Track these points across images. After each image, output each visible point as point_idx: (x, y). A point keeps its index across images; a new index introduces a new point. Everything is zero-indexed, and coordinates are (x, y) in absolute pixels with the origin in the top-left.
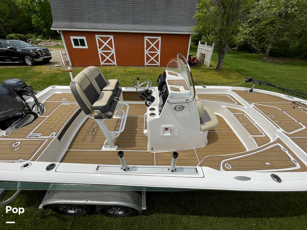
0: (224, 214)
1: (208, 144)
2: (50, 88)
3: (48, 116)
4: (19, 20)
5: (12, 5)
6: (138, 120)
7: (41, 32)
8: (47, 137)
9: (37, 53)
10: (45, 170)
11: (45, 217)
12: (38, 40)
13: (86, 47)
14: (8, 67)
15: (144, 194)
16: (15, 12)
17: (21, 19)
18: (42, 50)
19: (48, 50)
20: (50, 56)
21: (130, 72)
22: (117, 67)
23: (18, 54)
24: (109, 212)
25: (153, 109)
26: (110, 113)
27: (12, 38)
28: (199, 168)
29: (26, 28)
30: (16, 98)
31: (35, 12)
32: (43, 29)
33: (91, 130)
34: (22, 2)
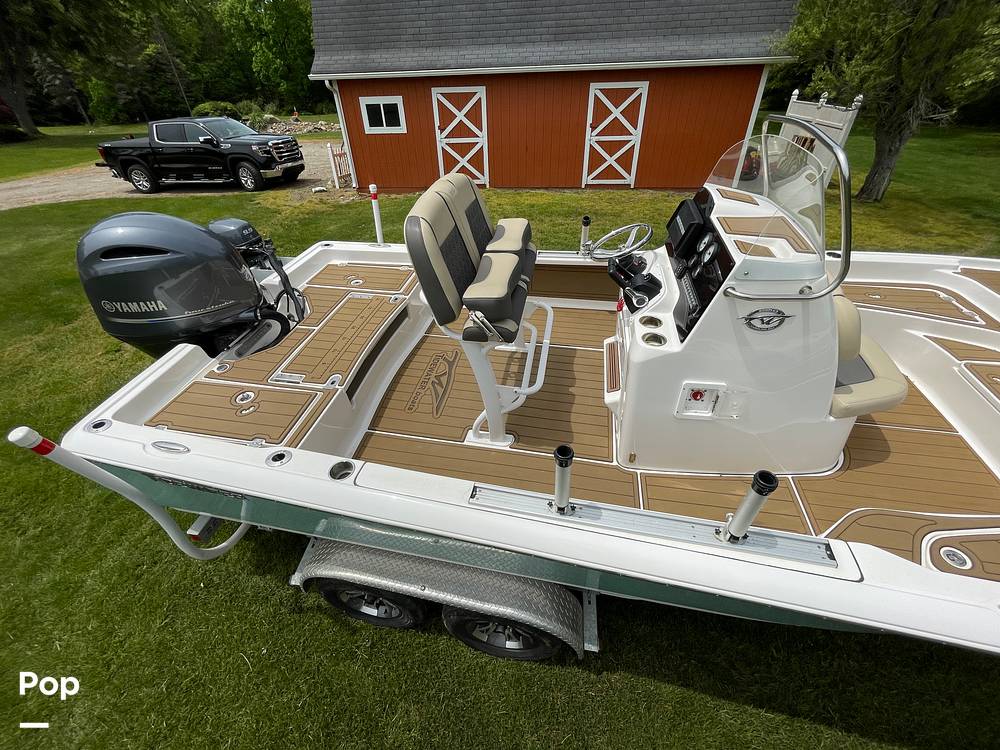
0: (887, 731)
1: (846, 467)
2: (317, 248)
3: (317, 328)
4: (221, 62)
5: (204, 18)
6: (576, 360)
7: (273, 93)
8: (320, 386)
9: (268, 152)
10: (329, 478)
11: (301, 610)
12: (267, 116)
13: (402, 129)
14: (199, 195)
15: (590, 603)
16: (214, 39)
17: (226, 61)
18: (283, 143)
19: (296, 144)
20: (300, 162)
21: (533, 206)
22: (489, 191)
23: (222, 155)
24: (477, 634)
25: (653, 321)
26: (510, 325)
27: (206, 115)
28: (837, 545)
29: (237, 86)
30: (243, 270)
31: (263, 34)
32: (279, 84)
33: (430, 381)
34: (230, 8)
